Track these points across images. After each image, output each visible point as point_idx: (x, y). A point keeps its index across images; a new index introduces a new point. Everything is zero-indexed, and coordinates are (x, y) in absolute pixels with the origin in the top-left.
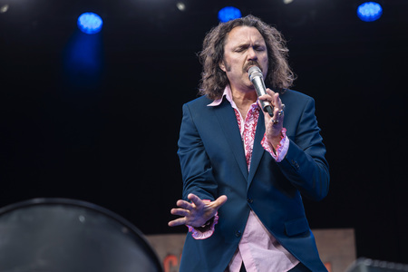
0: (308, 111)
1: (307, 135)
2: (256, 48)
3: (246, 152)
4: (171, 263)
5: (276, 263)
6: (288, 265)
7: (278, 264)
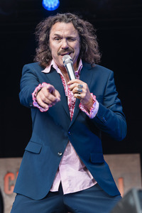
0: (111, 80)
1: (112, 96)
2: (69, 39)
3: (69, 102)
4: (10, 178)
5: (82, 182)
6: (90, 183)
7: (83, 183)
